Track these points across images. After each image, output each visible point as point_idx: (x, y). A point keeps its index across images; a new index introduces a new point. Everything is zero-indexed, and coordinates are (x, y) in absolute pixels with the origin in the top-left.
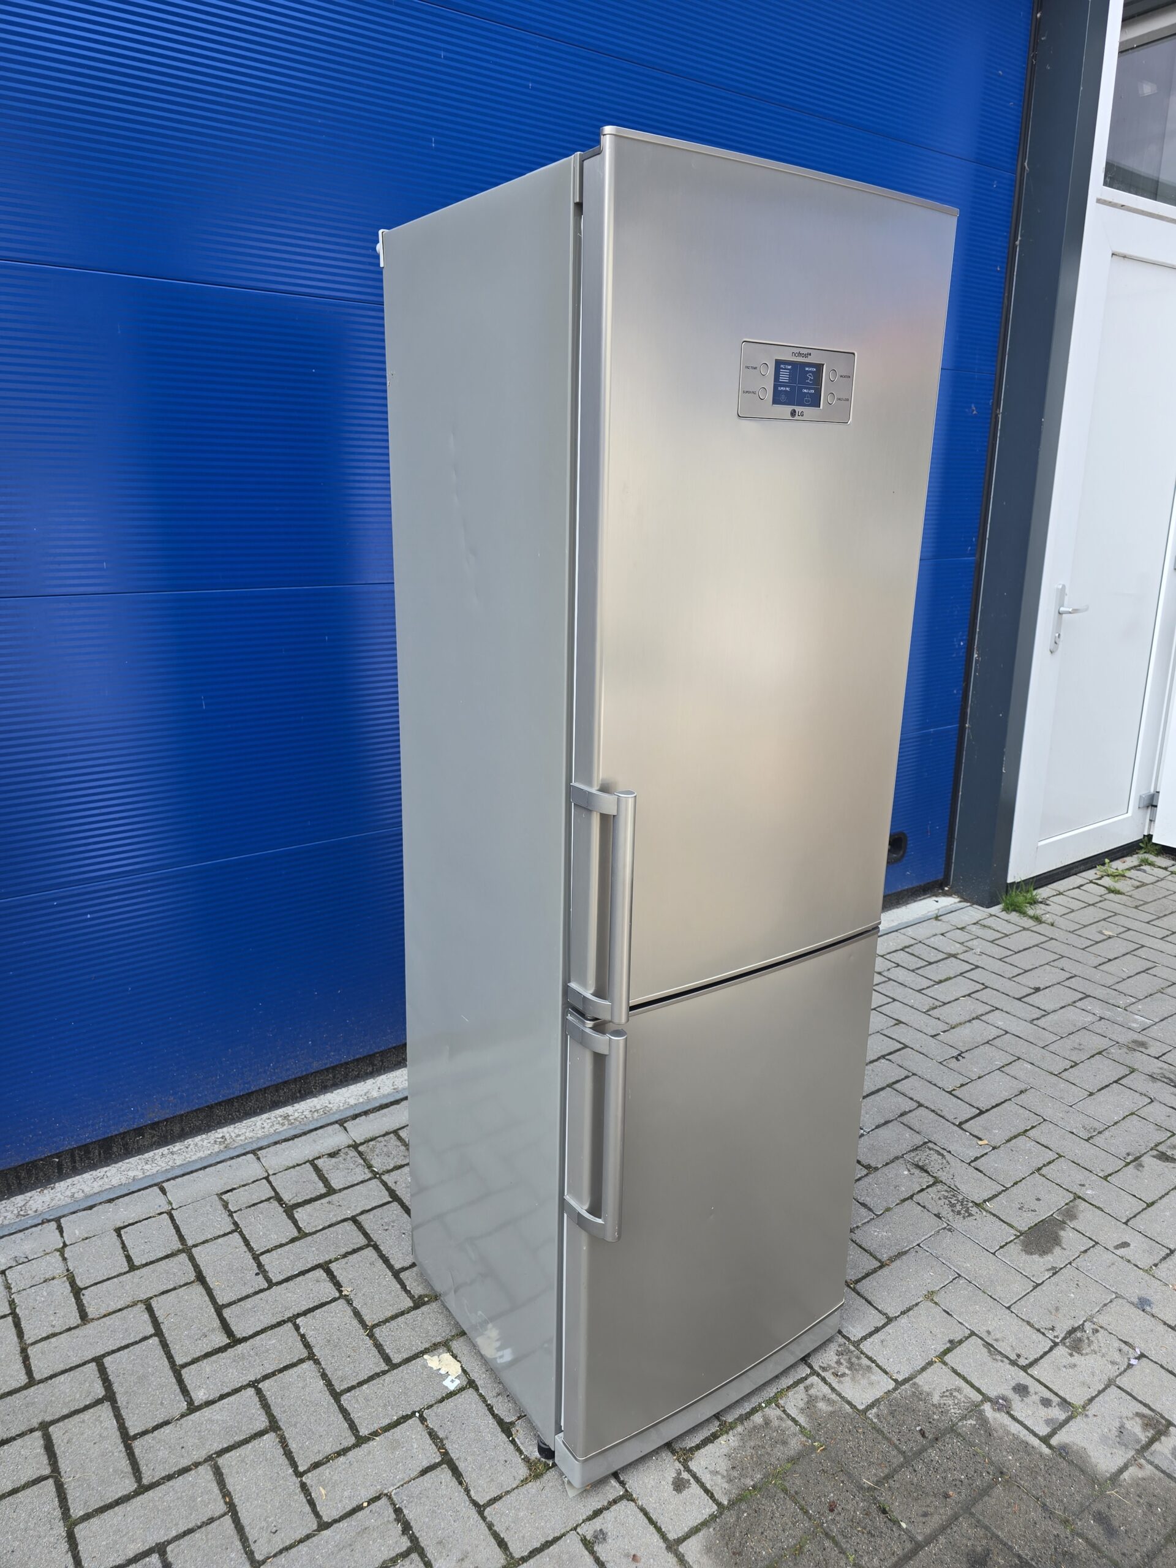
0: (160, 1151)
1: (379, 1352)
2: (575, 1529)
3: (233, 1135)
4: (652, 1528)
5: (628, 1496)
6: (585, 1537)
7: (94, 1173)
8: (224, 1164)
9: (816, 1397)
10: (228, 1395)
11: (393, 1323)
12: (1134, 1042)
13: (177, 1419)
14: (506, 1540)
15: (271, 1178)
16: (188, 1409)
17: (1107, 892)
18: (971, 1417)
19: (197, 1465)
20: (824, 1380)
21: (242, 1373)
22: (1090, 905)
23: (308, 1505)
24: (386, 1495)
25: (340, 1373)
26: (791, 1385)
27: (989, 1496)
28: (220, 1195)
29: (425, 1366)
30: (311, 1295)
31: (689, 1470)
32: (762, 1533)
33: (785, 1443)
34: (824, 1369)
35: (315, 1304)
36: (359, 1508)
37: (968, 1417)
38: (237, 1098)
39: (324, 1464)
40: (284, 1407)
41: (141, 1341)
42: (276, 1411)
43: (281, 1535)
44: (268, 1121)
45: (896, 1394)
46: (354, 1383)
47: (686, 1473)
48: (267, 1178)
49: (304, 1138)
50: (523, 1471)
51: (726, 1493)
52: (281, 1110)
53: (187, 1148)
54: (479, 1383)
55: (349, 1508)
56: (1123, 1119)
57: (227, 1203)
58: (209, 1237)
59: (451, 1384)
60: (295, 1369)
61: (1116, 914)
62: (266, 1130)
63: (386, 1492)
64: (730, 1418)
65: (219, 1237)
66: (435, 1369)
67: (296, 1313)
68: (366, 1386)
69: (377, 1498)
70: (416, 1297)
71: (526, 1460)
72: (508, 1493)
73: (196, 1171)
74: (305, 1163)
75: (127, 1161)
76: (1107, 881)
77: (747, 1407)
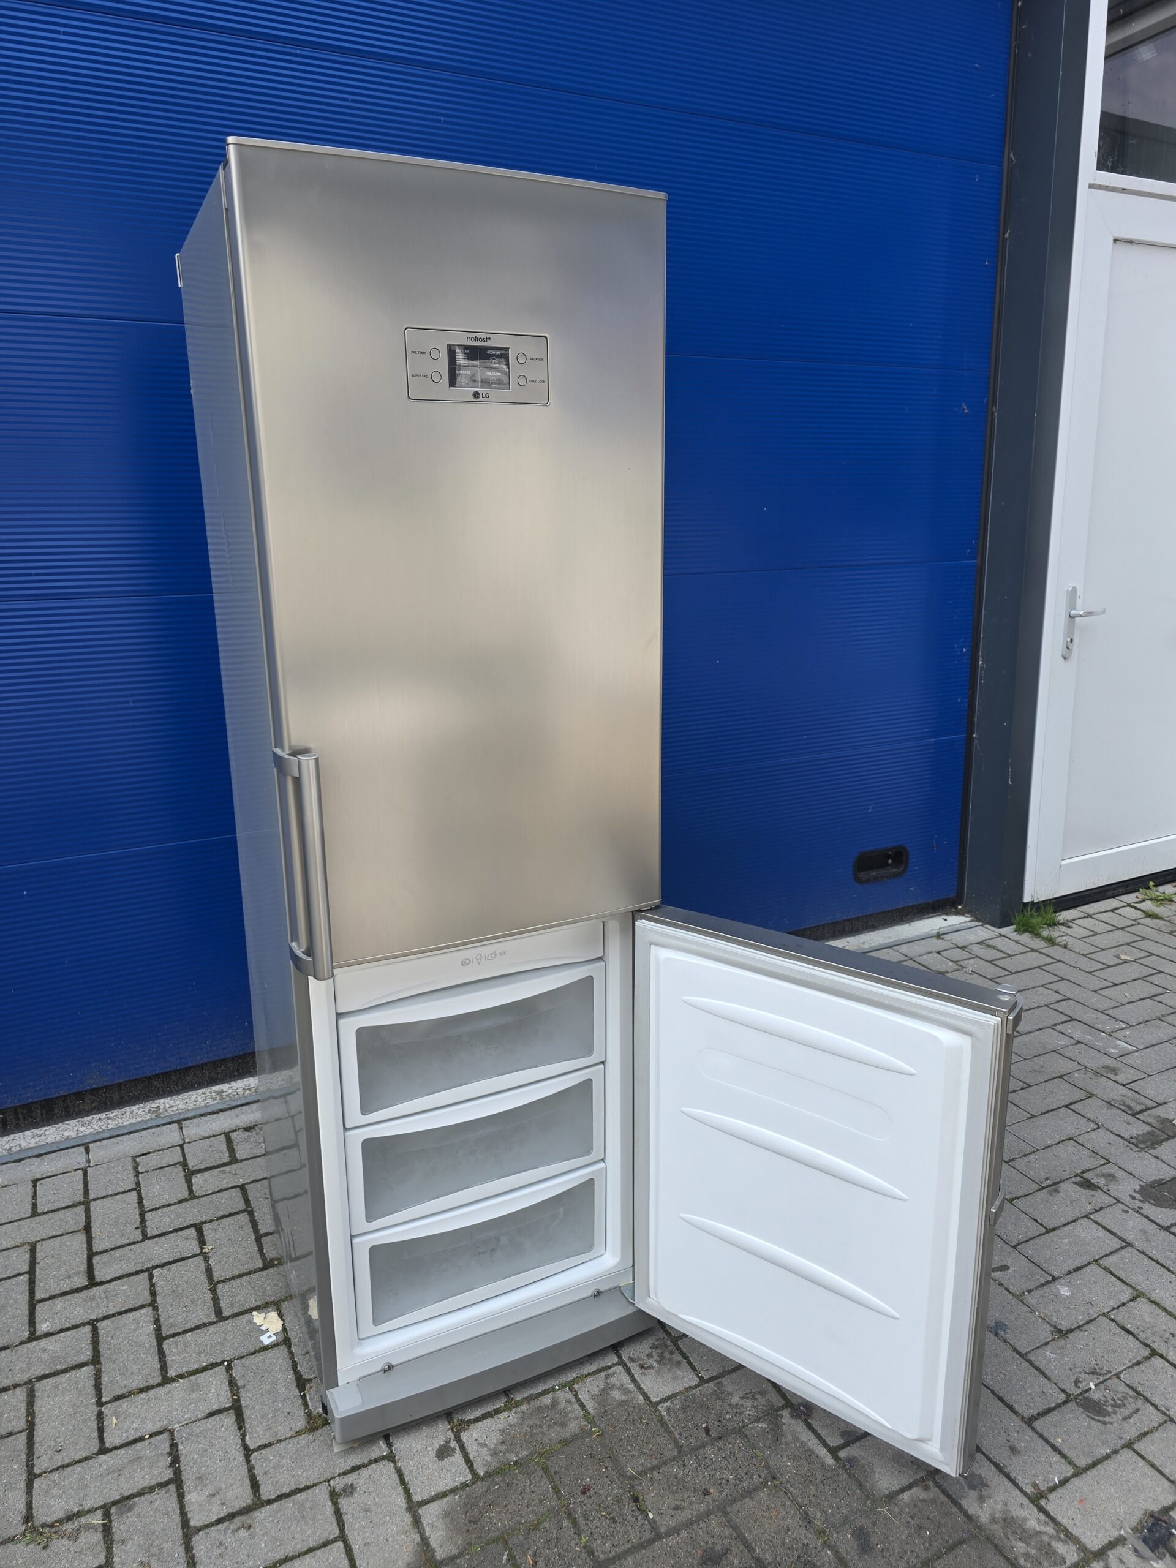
0: (97, 1116)
1: (214, 1305)
2: (329, 1481)
3: (167, 1106)
4: (400, 1489)
5: (391, 1458)
6: (334, 1489)
7: (35, 1131)
8: (149, 1131)
9: (614, 1386)
10: (68, 1329)
11: (238, 1281)
12: (1106, 1067)
13: (16, 1346)
14: (260, 1483)
15: (185, 1146)
16: (29, 1338)
17: (1143, 916)
18: (764, 1421)
19: (15, 1386)
20: (628, 1371)
21: (87, 1312)
22: (1118, 929)
23: (97, 1432)
24: (170, 1431)
25: (171, 1320)
26: (593, 1372)
27: (751, 1498)
28: (134, 1158)
29: (250, 1322)
30: (176, 1250)
31: (458, 1440)
32: (506, 1506)
33: (563, 1425)
34: (632, 1360)
35: (176, 1258)
36: (141, 1439)
37: (761, 1420)
38: (175, 1071)
39: (125, 1397)
40: (111, 1344)
41: (13, 1277)
42: (103, 1349)
43: (63, 1454)
44: (203, 1095)
45: (696, 1391)
46: (180, 1330)
47: (455, 1442)
48: (181, 1146)
49: (228, 1112)
50: (301, 1423)
51: (486, 1465)
52: (217, 1087)
53: (123, 1114)
54: (293, 1341)
55: (132, 1438)
56: (1056, 1144)
57: (138, 1165)
58: (111, 1193)
59: (266, 1340)
60: (134, 1313)
61: (1144, 938)
62: (198, 1103)
63: (170, 1428)
64: (519, 1397)
65: (119, 1193)
66: (258, 1324)
67: (155, 1265)
68: (190, 1334)
69: (160, 1433)
70: (268, 1259)
71: (309, 1415)
72: (280, 1441)
73: (123, 1135)
74: (220, 1135)
75: (67, 1122)
76: (1148, 906)
77: (540, 1388)
